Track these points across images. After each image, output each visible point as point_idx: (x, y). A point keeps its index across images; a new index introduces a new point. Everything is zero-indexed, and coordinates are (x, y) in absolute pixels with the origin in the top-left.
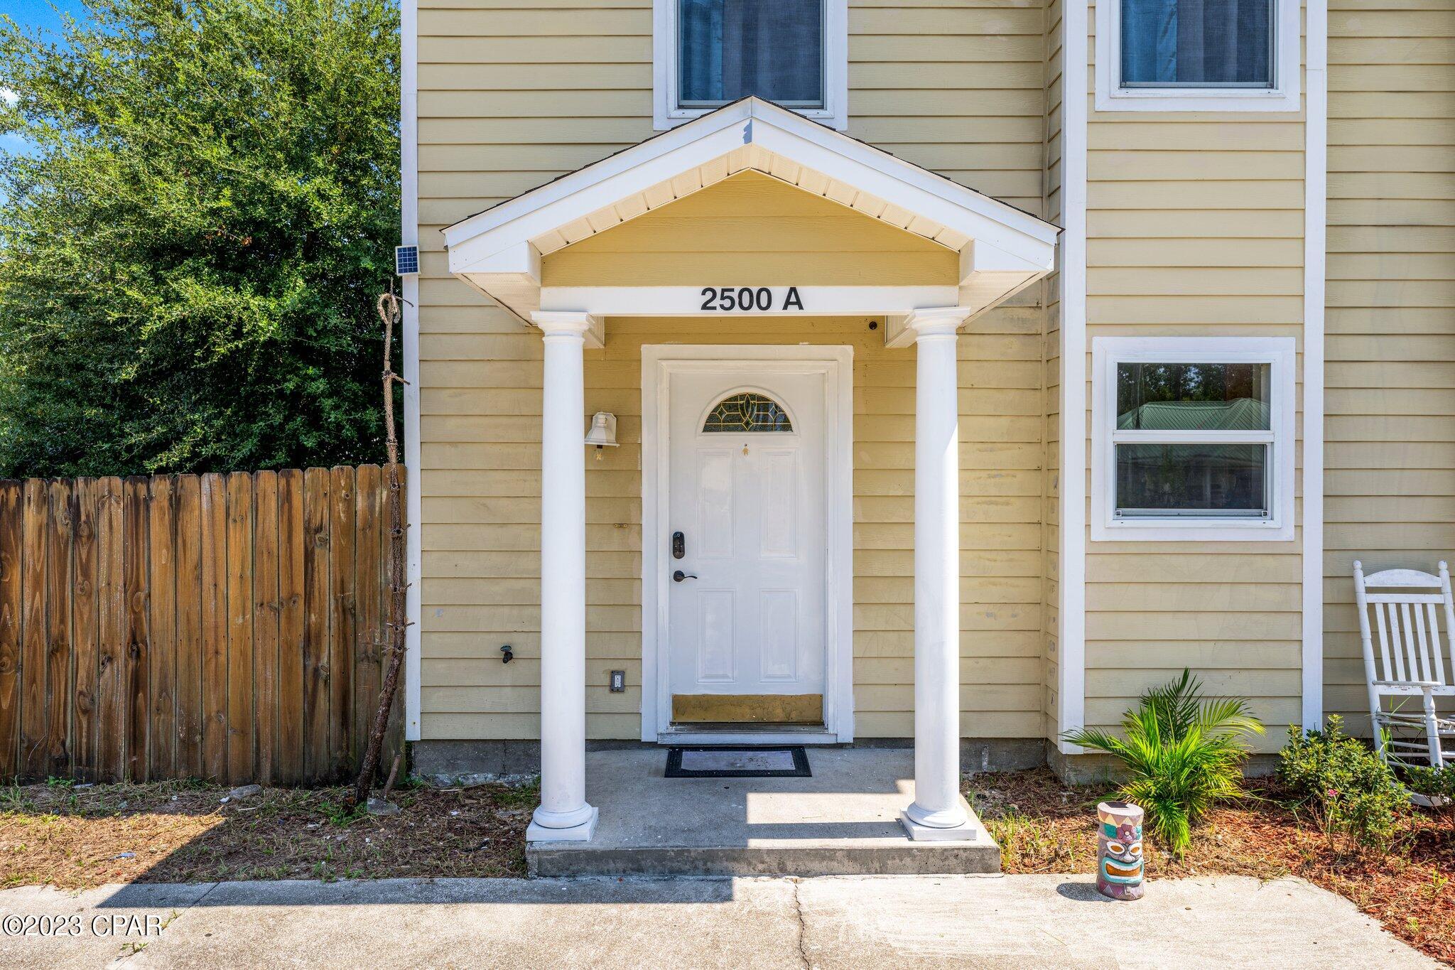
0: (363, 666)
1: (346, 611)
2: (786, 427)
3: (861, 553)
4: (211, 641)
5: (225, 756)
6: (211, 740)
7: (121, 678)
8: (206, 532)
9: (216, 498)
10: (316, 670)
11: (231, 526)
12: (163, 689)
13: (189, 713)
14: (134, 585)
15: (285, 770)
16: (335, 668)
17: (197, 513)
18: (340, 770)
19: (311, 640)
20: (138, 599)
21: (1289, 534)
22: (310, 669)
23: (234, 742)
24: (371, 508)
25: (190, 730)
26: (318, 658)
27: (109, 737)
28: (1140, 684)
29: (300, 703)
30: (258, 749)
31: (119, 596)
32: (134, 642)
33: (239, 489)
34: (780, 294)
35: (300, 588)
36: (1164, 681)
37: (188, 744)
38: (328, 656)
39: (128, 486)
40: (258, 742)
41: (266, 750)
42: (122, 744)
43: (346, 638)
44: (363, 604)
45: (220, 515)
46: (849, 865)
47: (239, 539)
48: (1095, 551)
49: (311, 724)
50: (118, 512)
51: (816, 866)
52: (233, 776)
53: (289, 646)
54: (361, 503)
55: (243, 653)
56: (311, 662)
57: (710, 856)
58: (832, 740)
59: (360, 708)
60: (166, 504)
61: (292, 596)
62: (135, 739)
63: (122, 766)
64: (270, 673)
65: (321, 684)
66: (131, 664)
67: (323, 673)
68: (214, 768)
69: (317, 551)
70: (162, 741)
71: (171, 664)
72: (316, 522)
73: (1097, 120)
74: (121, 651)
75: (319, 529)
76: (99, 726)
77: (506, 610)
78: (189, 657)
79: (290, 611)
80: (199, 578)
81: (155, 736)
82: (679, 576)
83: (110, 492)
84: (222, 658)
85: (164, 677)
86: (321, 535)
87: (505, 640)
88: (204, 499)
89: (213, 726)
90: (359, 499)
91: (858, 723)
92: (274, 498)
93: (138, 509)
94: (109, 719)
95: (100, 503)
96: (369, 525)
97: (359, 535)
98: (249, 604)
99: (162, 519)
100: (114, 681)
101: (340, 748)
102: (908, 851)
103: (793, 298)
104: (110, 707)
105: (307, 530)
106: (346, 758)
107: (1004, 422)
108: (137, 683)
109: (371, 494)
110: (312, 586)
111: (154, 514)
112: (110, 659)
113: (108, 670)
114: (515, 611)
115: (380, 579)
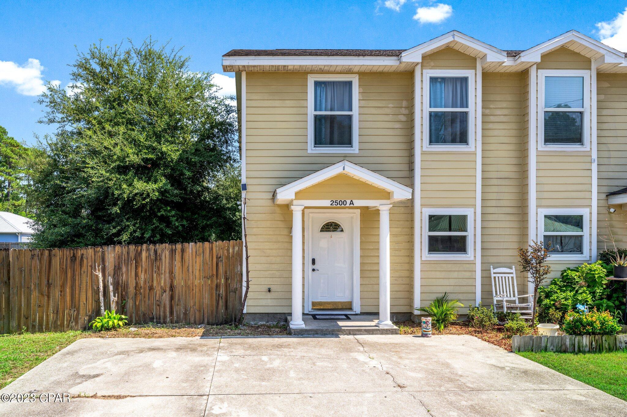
0: (231, 293)
1: (226, 279)
2: (342, 230)
3: (362, 264)
4: (191, 287)
5: (195, 317)
6: (191, 313)
7: (168, 297)
8: (190, 257)
9: (193, 249)
10: (219, 295)
11: (197, 256)
12: (179, 300)
13: (186, 306)
14: (171, 272)
15: (211, 321)
16: (224, 294)
17: (188, 253)
18: (225, 320)
19: (218, 286)
20: (172, 276)
21: (472, 258)
22: (217, 294)
23: (197, 314)
24: (234, 252)
25: (186, 310)
26: (219, 291)
27: (165, 312)
29: (215, 303)
30: (204, 315)
31: (167, 275)
32: (171, 287)
33: (199, 247)
35: (215, 273)
37: (185, 314)
38: (222, 291)
39: (170, 246)
40: (204, 313)
41: (206, 315)
42: (168, 314)
43: (227, 285)
44: (231, 277)
45: (194, 254)
47: (199, 260)
48: (423, 263)
49: (218, 308)
50: (167, 253)
52: (197, 322)
53: (212, 288)
54: (231, 251)
55: (200, 290)
56: (218, 292)
58: (354, 313)
59: (230, 305)
60: (180, 251)
61: (213, 275)
62: (171, 313)
63: (168, 320)
64: (207, 295)
65: (220, 298)
66: (170, 293)
67: (221, 295)
68: (192, 320)
69: (219, 263)
70: (178, 313)
71: (181, 293)
72: (219, 256)
74: (168, 289)
75: (220, 257)
76: (162, 309)
77: (269, 279)
78: (186, 291)
79: (212, 279)
80: (188, 270)
81: (177, 312)
82: (314, 270)
83: (165, 248)
84: (194, 291)
85: (179, 296)
86: (221, 259)
87: (269, 287)
88: (190, 249)
89: (192, 309)
90: (231, 250)
91: (361, 308)
92: (208, 249)
93: (173, 252)
94: (165, 307)
95: (163, 250)
96: (233, 256)
97: (230, 259)
98: (201, 277)
99: (179, 255)
100: (166, 297)
101: (225, 315)
104: (165, 304)
105: (217, 258)
106: (227, 318)
107: (400, 229)
108: (172, 298)
109: (234, 248)
110: (218, 273)
111: (177, 253)
112: (165, 292)
113: (164, 295)
114: (271, 279)
115: (236, 271)
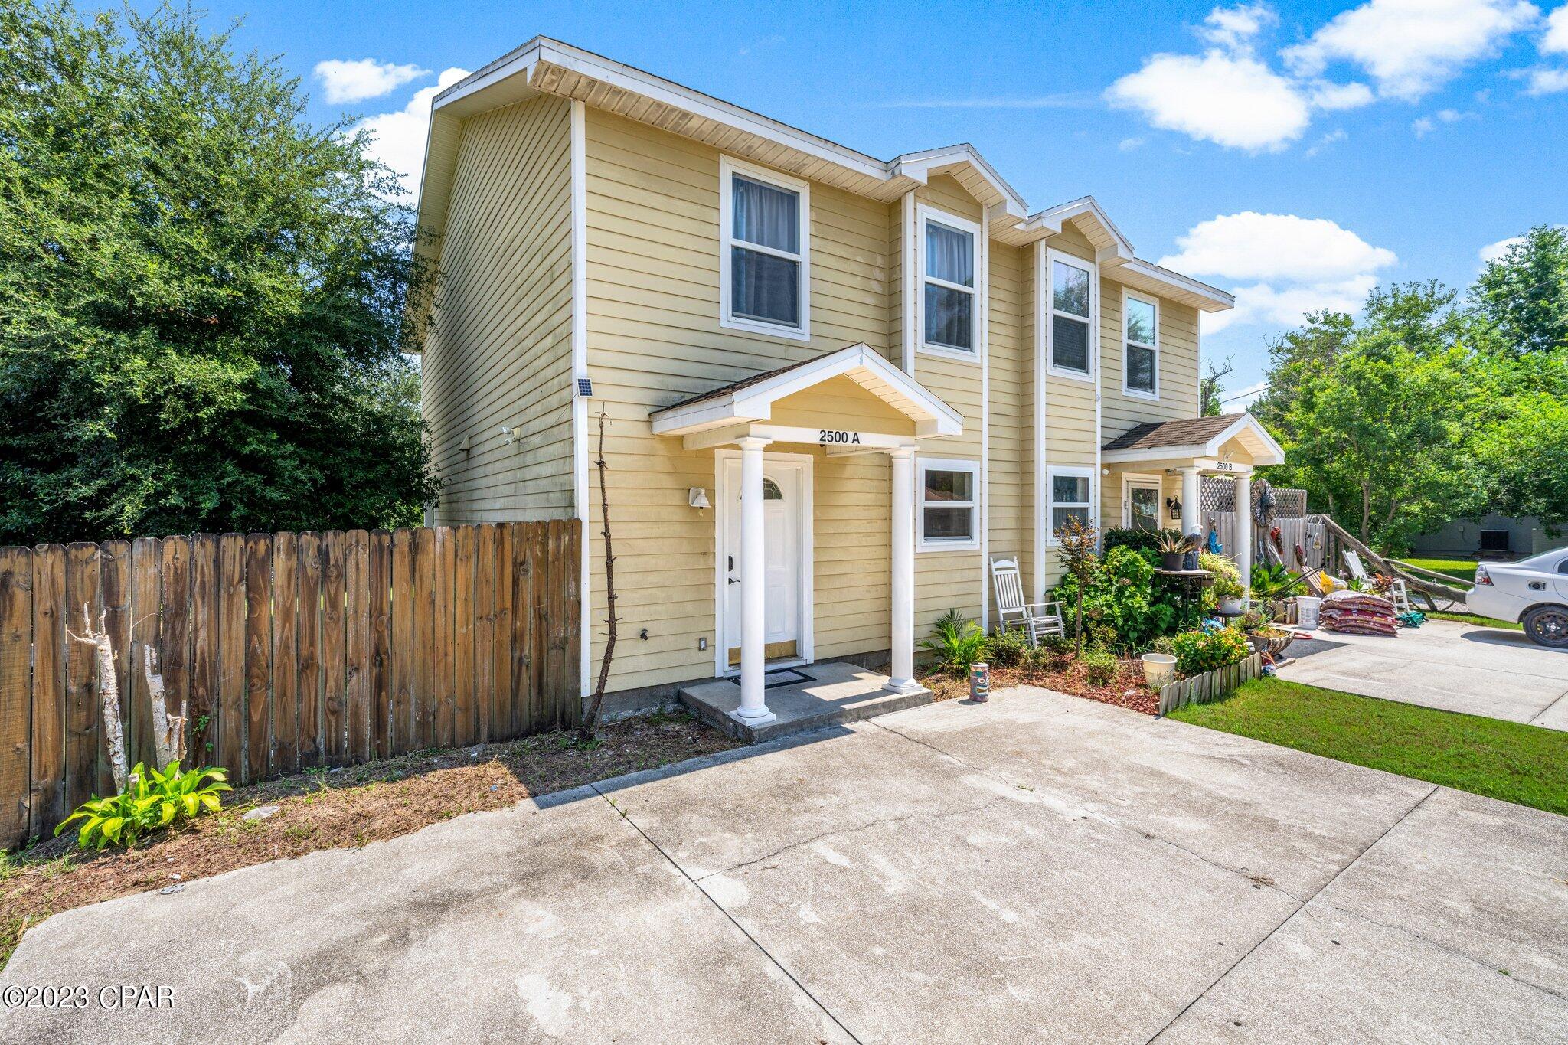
0: (553, 652)
1: (541, 617)
2: (780, 497)
3: (817, 564)
4: (441, 647)
5: (453, 728)
6: (441, 719)
7: (367, 684)
8: (438, 569)
9: (447, 544)
10: (521, 659)
11: (459, 563)
12: (403, 686)
13: (424, 702)
14: (378, 612)
15: (498, 730)
16: (533, 655)
17: (431, 555)
18: (537, 724)
19: (517, 639)
20: (382, 623)
21: (978, 547)
22: (516, 660)
23: (460, 718)
24: (558, 547)
25: (425, 714)
26: (522, 651)
27: (356, 730)
28: (933, 617)
29: (508, 683)
30: (478, 718)
31: (365, 620)
32: (378, 653)
33: (466, 537)
34: (851, 435)
35: (509, 604)
36: (942, 615)
37: (423, 724)
38: (529, 649)
39: (374, 537)
40: (478, 714)
41: (484, 719)
42: (368, 732)
43: (541, 635)
44: (553, 612)
45: (450, 556)
46: (883, 710)
47: (464, 573)
48: (918, 557)
49: (517, 695)
50: (364, 557)
51: (871, 713)
52: (459, 741)
53: (501, 644)
54: (551, 545)
55: (466, 653)
56: (517, 654)
57: (831, 717)
58: (804, 663)
59: (550, 680)
60: (406, 549)
61: (503, 610)
62: (379, 727)
63: (367, 750)
64: (486, 665)
65: (524, 668)
66: (375, 671)
67: (525, 660)
68: (445, 739)
69: (521, 578)
70: (402, 725)
71: (409, 668)
72: (520, 559)
73: (918, 357)
74: (366, 662)
75: (523, 563)
76: (347, 723)
77: (640, 608)
78: (424, 661)
79: (502, 620)
80: (433, 602)
81: (396, 722)
82: (730, 581)
83: (357, 542)
84: (450, 659)
85: (403, 678)
86: (524, 567)
87: (641, 626)
88: (438, 545)
89: (443, 708)
90: (550, 542)
91: (816, 652)
92: (491, 542)
93: (382, 556)
94: (356, 715)
95: (347, 551)
96: (556, 559)
97: (550, 566)
98: (471, 619)
99: (402, 561)
100: (360, 687)
101: (537, 709)
102: (903, 699)
103: (856, 439)
104: (356, 706)
105: (514, 564)
106: (541, 715)
107: (873, 495)
108: (380, 685)
109: (558, 539)
110: (517, 602)
111: (396, 557)
112: (357, 670)
113: (355, 678)
114: (646, 608)
115: (564, 594)
